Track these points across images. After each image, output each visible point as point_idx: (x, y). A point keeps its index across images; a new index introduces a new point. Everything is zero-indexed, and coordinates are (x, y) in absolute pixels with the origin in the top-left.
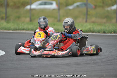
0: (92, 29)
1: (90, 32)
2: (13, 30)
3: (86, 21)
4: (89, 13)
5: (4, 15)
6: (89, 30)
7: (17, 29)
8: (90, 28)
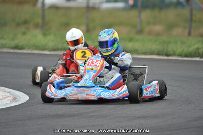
0: (201, 51)
1: (197, 57)
2: (50, 51)
3: (190, 34)
4: (194, 18)
5: (39, 21)
6: (195, 53)
7: (60, 47)
8: (198, 49)
